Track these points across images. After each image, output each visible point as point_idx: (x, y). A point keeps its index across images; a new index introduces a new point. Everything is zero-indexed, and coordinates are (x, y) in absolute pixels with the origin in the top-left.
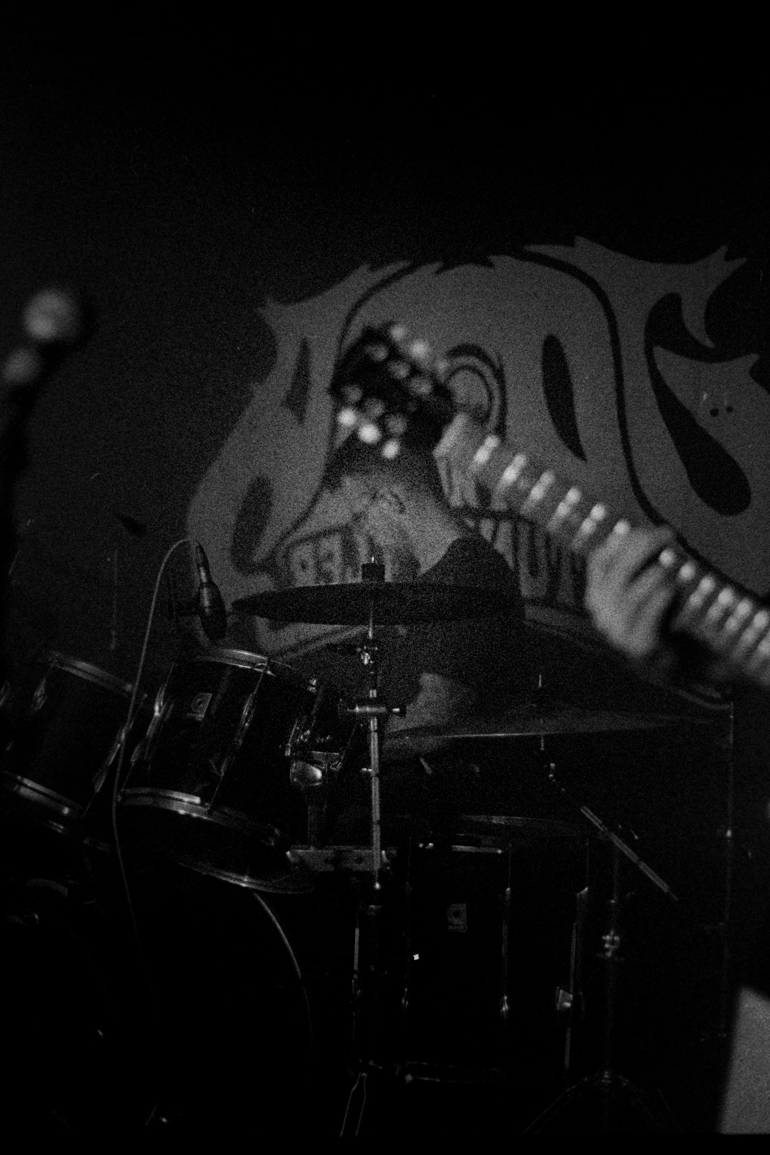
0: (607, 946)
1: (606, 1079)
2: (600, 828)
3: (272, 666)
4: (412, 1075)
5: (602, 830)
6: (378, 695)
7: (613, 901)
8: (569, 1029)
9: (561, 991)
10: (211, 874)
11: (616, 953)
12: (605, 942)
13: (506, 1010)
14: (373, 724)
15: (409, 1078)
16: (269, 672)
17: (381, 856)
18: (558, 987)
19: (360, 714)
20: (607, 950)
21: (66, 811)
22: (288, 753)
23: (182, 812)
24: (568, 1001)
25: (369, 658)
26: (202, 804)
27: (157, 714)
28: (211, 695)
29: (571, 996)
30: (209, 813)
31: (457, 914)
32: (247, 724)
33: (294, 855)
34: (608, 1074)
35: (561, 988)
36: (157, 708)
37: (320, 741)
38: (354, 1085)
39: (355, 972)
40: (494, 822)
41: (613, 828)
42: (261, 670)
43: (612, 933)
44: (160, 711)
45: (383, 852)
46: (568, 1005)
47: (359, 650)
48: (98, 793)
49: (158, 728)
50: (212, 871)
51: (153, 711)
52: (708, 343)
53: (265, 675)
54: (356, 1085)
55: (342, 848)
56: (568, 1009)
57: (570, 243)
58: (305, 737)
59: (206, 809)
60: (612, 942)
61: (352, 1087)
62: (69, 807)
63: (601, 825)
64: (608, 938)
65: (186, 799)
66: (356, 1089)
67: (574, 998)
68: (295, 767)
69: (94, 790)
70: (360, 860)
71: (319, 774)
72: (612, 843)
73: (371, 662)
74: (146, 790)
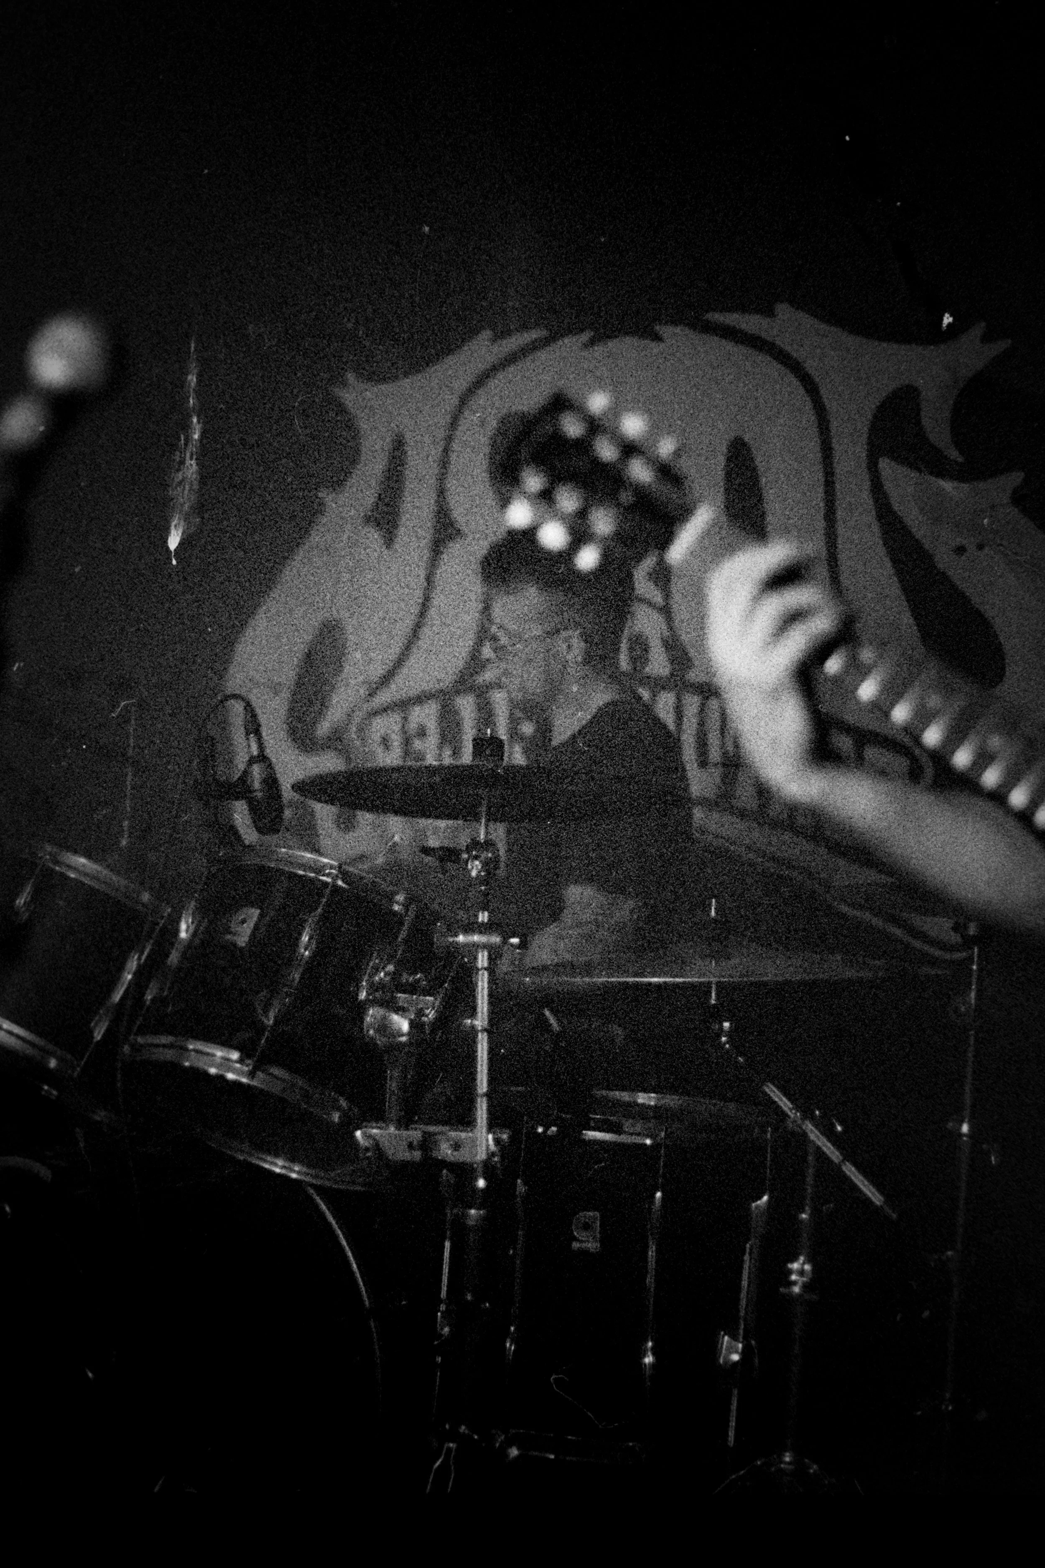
0: (794, 1277)
1: (786, 1463)
2: (789, 1113)
3: (345, 875)
4: (518, 1449)
5: (792, 1116)
6: (489, 920)
7: (804, 1216)
8: (736, 1392)
9: (726, 1338)
10: (249, 1159)
11: (805, 1286)
12: (790, 1272)
13: (649, 1364)
14: (482, 959)
15: (514, 1452)
16: (340, 883)
17: (487, 1140)
18: (722, 1333)
19: (466, 945)
20: (795, 1283)
21: (53, 1063)
22: (363, 995)
23: (213, 1071)
24: (736, 1352)
25: (480, 867)
26: (241, 1061)
27: (183, 935)
28: (258, 911)
29: (740, 1346)
30: (252, 1074)
31: (586, 1227)
32: (307, 953)
33: (366, 1136)
34: (790, 1456)
35: (725, 1334)
36: (183, 926)
37: (407, 981)
38: (438, 1459)
39: (441, 1301)
40: (640, 1101)
41: (807, 1114)
42: (329, 880)
43: (802, 1259)
44: (187, 931)
45: (490, 1137)
46: (735, 1357)
47: (465, 856)
48: (98, 1042)
49: (184, 955)
50: (251, 1155)
51: (177, 931)
52: (954, 454)
53: (335, 886)
54: (440, 1460)
55: (432, 1129)
56: (736, 1364)
57: (769, 312)
58: (386, 974)
59: (247, 1069)
60: (801, 1273)
61: (435, 1462)
62: (57, 1058)
63: (791, 1110)
64: (795, 1266)
65: (219, 1054)
66: (439, 1466)
67: (744, 1348)
68: (373, 1014)
69: (93, 1037)
70: (457, 1146)
71: (405, 1026)
72: (805, 1134)
73: (483, 874)
74: (165, 1040)
